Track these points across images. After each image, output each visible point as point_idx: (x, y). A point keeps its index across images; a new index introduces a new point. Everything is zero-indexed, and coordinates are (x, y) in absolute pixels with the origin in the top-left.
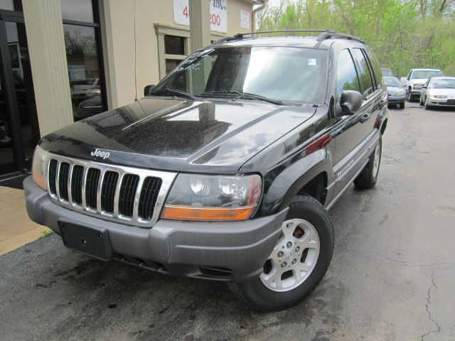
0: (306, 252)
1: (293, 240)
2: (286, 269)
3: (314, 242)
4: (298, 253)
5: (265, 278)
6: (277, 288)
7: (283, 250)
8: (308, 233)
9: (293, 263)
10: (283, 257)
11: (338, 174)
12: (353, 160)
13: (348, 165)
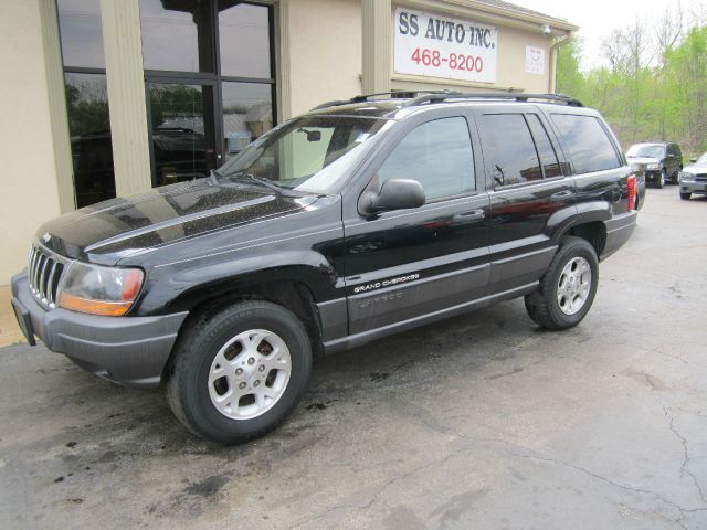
0: (274, 373)
1: (257, 356)
2: (246, 392)
3: (284, 362)
4: (263, 373)
5: (218, 400)
6: (232, 414)
7: (243, 367)
8: (276, 350)
9: (255, 385)
10: (242, 375)
11: (357, 290)
12: (417, 276)
13: (394, 281)
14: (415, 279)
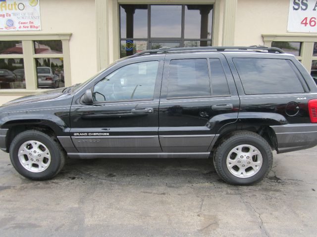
1: (38, 151)
2: (34, 162)
4: (40, 157)
7: (32, 153)
8: (46, 150)
9: (37, 161)
10: (31, 156)
11: (75, 134)
12: (108, 134)
13: (95, 134)
14: (107, 135)
